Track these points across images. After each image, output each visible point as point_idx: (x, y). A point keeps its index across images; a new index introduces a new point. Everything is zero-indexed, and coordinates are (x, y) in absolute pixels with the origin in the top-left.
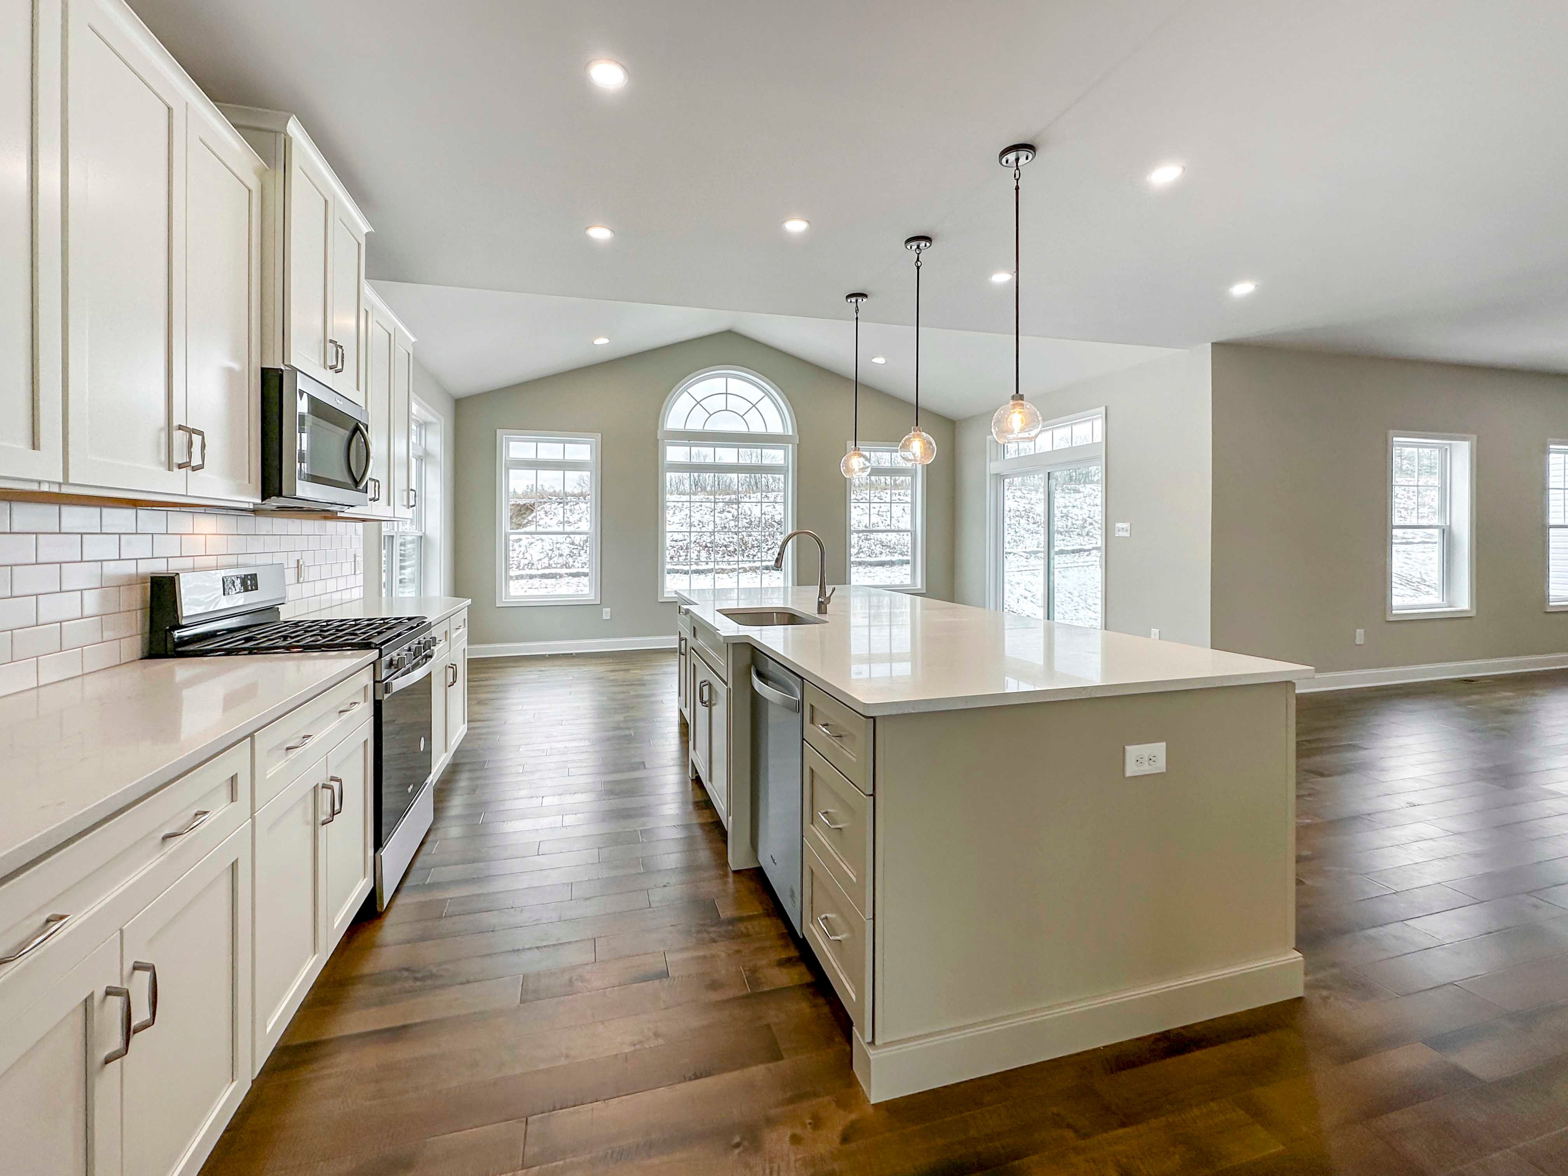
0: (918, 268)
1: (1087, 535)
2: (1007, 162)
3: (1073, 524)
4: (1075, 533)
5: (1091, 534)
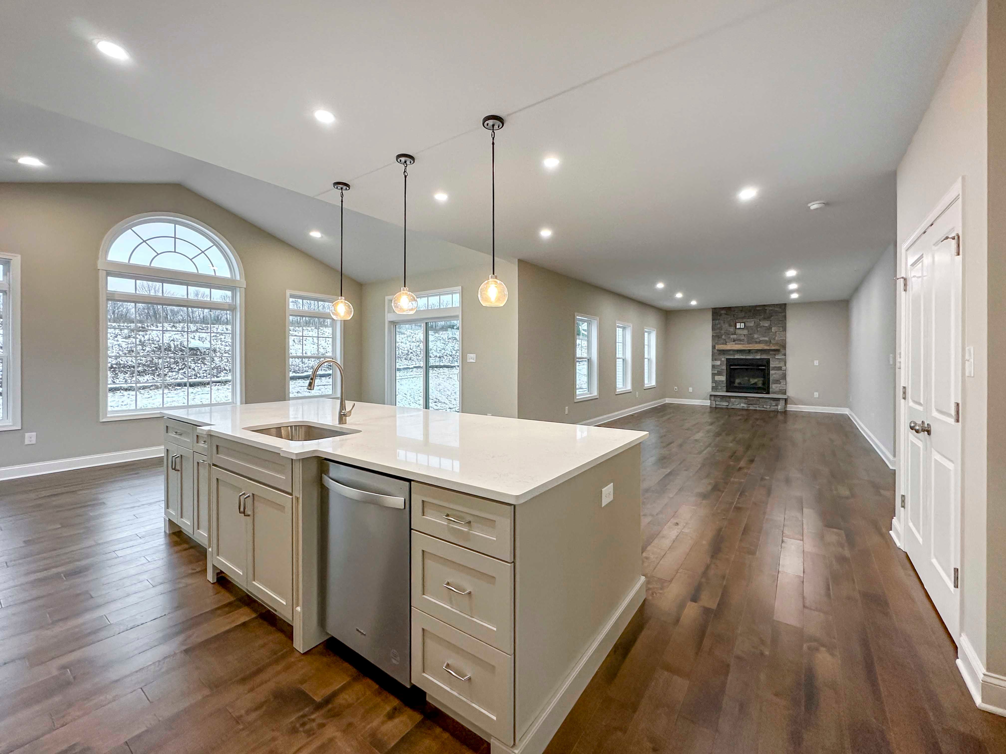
0: (406, 177)
1: (410, 359)
2: (487, 125)
3: (402, 353)
4: (404, 358)
5: (412, 359)
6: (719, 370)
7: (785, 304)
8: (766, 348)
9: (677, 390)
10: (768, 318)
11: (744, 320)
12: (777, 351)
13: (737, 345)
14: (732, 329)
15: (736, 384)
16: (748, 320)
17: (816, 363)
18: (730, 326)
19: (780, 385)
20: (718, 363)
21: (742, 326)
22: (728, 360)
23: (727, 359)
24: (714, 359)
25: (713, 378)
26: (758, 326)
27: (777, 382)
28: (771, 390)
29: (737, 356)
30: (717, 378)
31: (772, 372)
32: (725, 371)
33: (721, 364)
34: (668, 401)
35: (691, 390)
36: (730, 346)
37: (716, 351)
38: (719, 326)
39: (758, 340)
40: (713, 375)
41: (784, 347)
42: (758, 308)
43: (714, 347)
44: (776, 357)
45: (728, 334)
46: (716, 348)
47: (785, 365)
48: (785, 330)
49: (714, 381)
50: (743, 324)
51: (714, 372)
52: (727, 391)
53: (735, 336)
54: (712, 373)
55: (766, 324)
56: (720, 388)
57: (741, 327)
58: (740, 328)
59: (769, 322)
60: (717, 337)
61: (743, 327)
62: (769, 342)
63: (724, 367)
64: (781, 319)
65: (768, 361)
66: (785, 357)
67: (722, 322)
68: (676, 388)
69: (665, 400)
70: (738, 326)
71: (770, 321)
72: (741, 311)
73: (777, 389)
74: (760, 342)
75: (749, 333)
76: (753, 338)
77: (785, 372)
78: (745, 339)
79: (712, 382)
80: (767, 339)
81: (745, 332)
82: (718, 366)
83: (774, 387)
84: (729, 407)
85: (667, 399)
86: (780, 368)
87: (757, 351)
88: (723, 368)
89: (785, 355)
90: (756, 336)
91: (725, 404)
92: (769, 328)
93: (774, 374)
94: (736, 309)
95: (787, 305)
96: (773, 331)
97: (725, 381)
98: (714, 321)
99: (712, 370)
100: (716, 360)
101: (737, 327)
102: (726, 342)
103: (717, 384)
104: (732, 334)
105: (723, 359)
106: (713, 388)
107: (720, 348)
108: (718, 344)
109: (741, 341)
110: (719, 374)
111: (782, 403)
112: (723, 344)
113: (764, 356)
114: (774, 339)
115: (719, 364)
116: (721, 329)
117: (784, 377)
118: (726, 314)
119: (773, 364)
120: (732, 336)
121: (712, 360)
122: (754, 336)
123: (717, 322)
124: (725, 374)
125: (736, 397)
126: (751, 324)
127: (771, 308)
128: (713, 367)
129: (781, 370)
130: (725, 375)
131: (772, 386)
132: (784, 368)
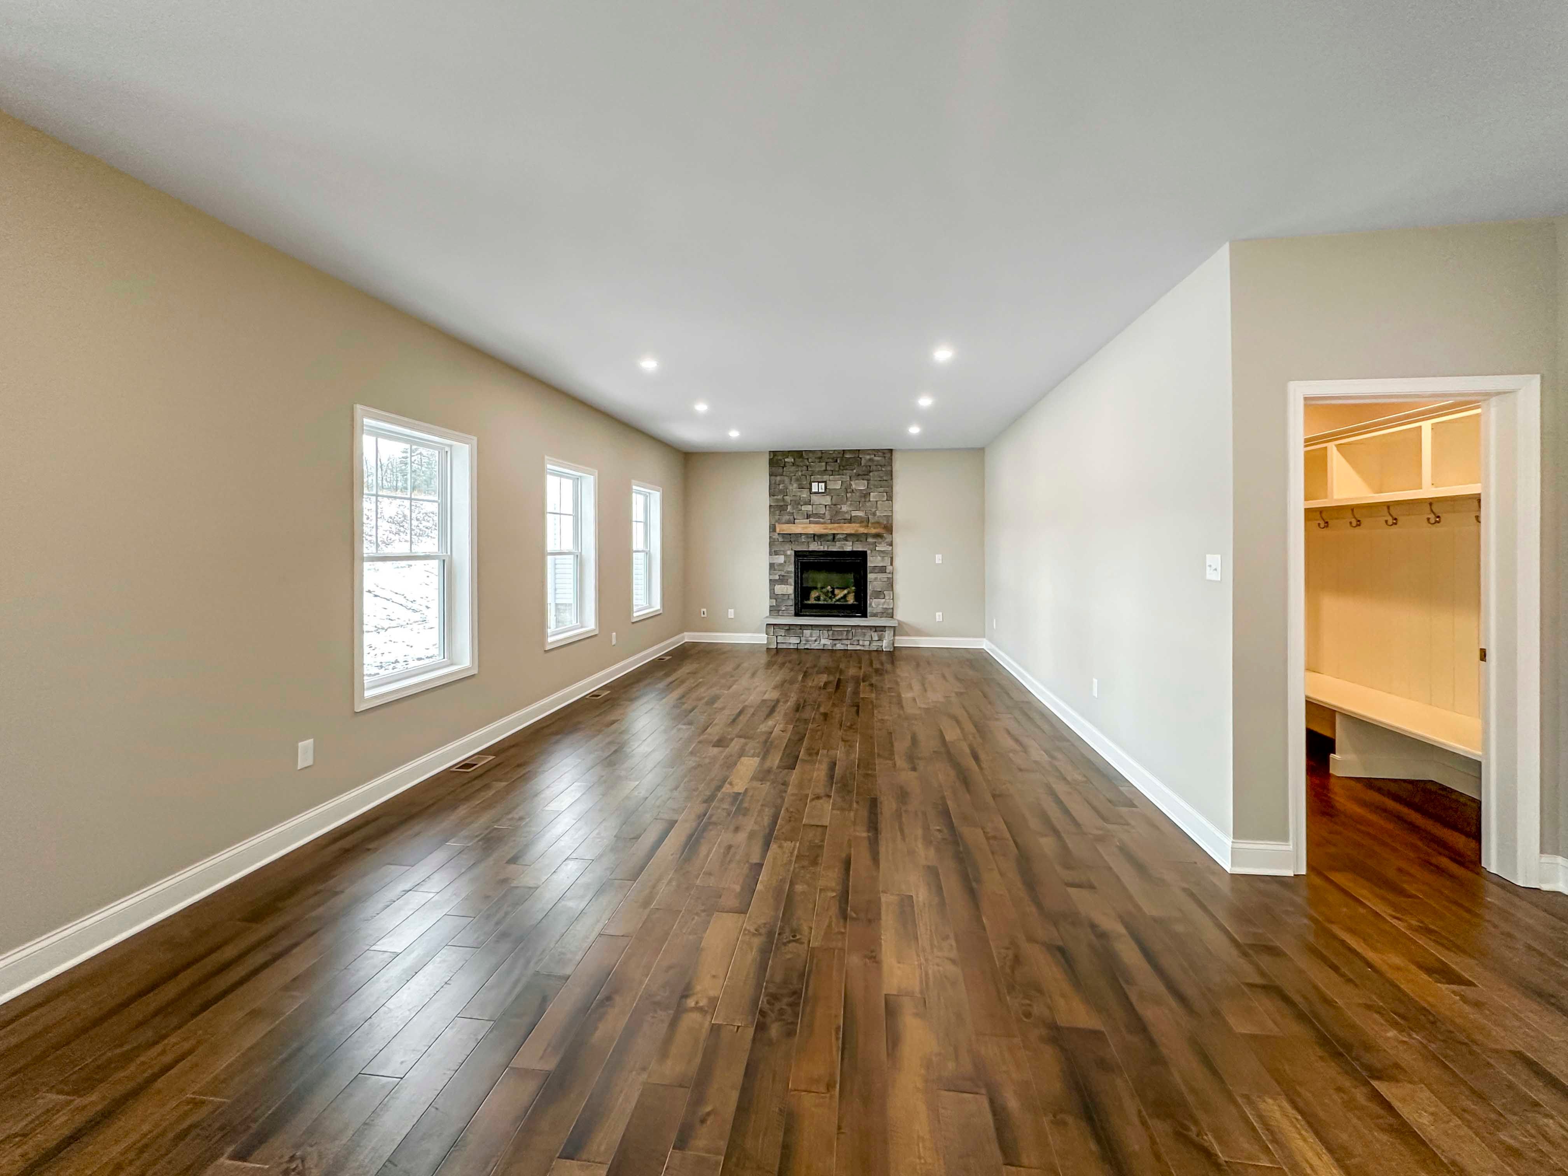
6: (783, 573)
7: (891, 451)
8: (862, 530)
9: (705, 615)
10: (864, 475)
11: (826, 478)
12: (878, 536)
13: (812, 525)
14: (805, 494)
15: (812, 601)
16: (831, 477)
17: (938, 558)
18: (801, 487)
19: (884, 600)
20: (781, 559)
21: (822, 489)
22: (797, 554)
23: (795, 552)
24: (773, 552)
25: (772, 590)
26: (847, 489)
27: (879, 594)
28: (869, 610)
29: (814, 547)
30: (780, 589)
31: (870, 576)
32: (793, 575)
33: (785, 562)
34: (688, 637)
35: (731, 613)
36: (801, 527)
37: (776, 536)
38: (781, 487)
39: (848, 516)
40: (772, 582)
41: (889, 529)
42: (847, 456)
43: (773, 529)
44: (877, 549)
45: (797, 503)
46: (778, 530)
47: (892, 564)
48: (890, 498)
49: (773, 595)
50: (823, 484)
51: (772, 577)
52: (797, 614)
53: (809, 508)
54: (770, 580)
55: (860, 485)
56: (783, 609)
57: (820, 491)
58: (818, 493)
59: (866, 482)
60: (778, 509)
61: (824, 491)
62: (865, 522)
63: (791, 568)
64: (885, 478)
65: (863, 554)
66: (891, 547)
67: (787, 479)
68: (705, 610)
69: (683, 638)
70: (815, 489)
71: (868, 480)
72: (821, 458)
73: (879, 609)
74: (850, 521)
75: (834, 502)
76: (838, 512)
77: (890, 576)
78: (827, 513)
79: (771, 598)
80: (861, 514)
81: (827, 500)
82: (781, 564)
83: (873, 604)
84: (801, 647)
85: (685, 633)
86: (883, 570)
87: (847, 537)
88: (789, 570)
89: (891, 544)
90: (845, 508)
91: (794, 640)
92: (866, 495)
93: (874, 581)
94: (811, 455)
95: (893, 451)
96: (871, 500)
97: (792, 596)
98: (773, 478)
99: (770, 574)
100: (776, 553)
101: (813, 491)
102: (794, 519)
103: (778, 600)
104: (805, 504)
105: (789, 553)
106: (774, 610)
107: (783, 531)
108: (779, 521)
109: (820, 517)
110: (782, 580)
111: (888, 635)
112: (788, 522)
113: (859, 548)
114: (874, 514)
115: (783, 562)
116: (785, 492)
117: (890, 584)
118: (793, 464)
119: (871, 562)
120: (804, 508)
121: (770, 554)
122: (841, 508)
123: (778, 478)
124: (792, 581)
125: (812, 627)
126: (836, 485)
127: (868, 457)
128: (772, 566)
129: (886, 572)
130: (793, 584)
131: (871, 604)
132: (889, 569)
